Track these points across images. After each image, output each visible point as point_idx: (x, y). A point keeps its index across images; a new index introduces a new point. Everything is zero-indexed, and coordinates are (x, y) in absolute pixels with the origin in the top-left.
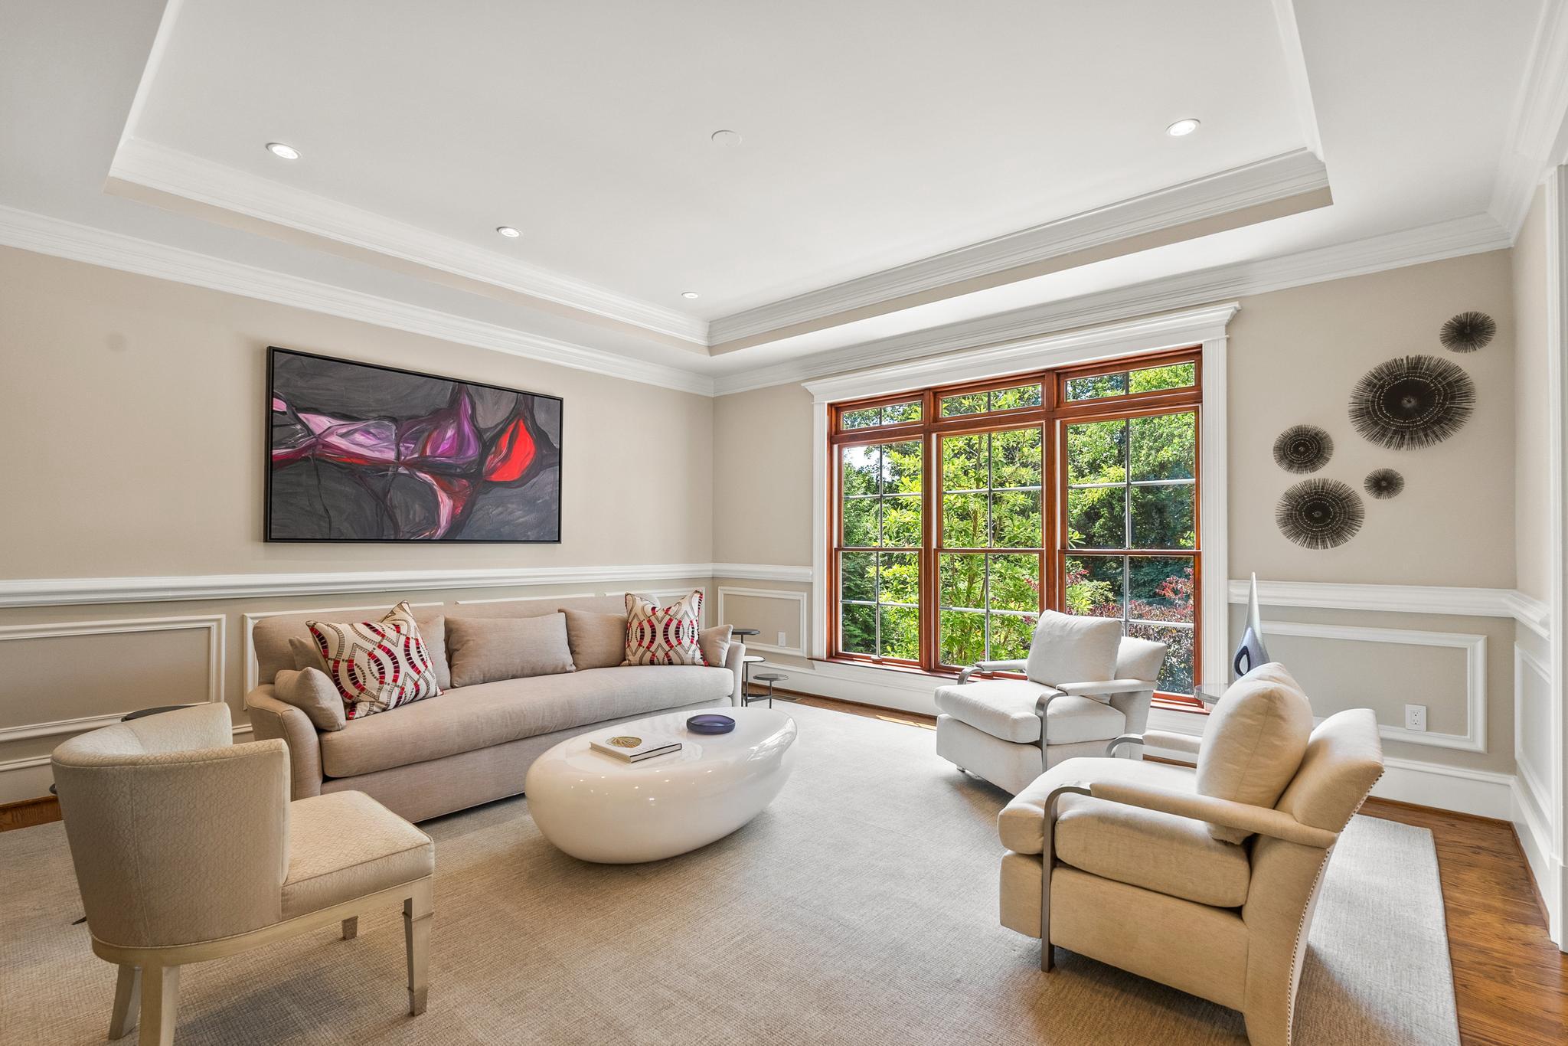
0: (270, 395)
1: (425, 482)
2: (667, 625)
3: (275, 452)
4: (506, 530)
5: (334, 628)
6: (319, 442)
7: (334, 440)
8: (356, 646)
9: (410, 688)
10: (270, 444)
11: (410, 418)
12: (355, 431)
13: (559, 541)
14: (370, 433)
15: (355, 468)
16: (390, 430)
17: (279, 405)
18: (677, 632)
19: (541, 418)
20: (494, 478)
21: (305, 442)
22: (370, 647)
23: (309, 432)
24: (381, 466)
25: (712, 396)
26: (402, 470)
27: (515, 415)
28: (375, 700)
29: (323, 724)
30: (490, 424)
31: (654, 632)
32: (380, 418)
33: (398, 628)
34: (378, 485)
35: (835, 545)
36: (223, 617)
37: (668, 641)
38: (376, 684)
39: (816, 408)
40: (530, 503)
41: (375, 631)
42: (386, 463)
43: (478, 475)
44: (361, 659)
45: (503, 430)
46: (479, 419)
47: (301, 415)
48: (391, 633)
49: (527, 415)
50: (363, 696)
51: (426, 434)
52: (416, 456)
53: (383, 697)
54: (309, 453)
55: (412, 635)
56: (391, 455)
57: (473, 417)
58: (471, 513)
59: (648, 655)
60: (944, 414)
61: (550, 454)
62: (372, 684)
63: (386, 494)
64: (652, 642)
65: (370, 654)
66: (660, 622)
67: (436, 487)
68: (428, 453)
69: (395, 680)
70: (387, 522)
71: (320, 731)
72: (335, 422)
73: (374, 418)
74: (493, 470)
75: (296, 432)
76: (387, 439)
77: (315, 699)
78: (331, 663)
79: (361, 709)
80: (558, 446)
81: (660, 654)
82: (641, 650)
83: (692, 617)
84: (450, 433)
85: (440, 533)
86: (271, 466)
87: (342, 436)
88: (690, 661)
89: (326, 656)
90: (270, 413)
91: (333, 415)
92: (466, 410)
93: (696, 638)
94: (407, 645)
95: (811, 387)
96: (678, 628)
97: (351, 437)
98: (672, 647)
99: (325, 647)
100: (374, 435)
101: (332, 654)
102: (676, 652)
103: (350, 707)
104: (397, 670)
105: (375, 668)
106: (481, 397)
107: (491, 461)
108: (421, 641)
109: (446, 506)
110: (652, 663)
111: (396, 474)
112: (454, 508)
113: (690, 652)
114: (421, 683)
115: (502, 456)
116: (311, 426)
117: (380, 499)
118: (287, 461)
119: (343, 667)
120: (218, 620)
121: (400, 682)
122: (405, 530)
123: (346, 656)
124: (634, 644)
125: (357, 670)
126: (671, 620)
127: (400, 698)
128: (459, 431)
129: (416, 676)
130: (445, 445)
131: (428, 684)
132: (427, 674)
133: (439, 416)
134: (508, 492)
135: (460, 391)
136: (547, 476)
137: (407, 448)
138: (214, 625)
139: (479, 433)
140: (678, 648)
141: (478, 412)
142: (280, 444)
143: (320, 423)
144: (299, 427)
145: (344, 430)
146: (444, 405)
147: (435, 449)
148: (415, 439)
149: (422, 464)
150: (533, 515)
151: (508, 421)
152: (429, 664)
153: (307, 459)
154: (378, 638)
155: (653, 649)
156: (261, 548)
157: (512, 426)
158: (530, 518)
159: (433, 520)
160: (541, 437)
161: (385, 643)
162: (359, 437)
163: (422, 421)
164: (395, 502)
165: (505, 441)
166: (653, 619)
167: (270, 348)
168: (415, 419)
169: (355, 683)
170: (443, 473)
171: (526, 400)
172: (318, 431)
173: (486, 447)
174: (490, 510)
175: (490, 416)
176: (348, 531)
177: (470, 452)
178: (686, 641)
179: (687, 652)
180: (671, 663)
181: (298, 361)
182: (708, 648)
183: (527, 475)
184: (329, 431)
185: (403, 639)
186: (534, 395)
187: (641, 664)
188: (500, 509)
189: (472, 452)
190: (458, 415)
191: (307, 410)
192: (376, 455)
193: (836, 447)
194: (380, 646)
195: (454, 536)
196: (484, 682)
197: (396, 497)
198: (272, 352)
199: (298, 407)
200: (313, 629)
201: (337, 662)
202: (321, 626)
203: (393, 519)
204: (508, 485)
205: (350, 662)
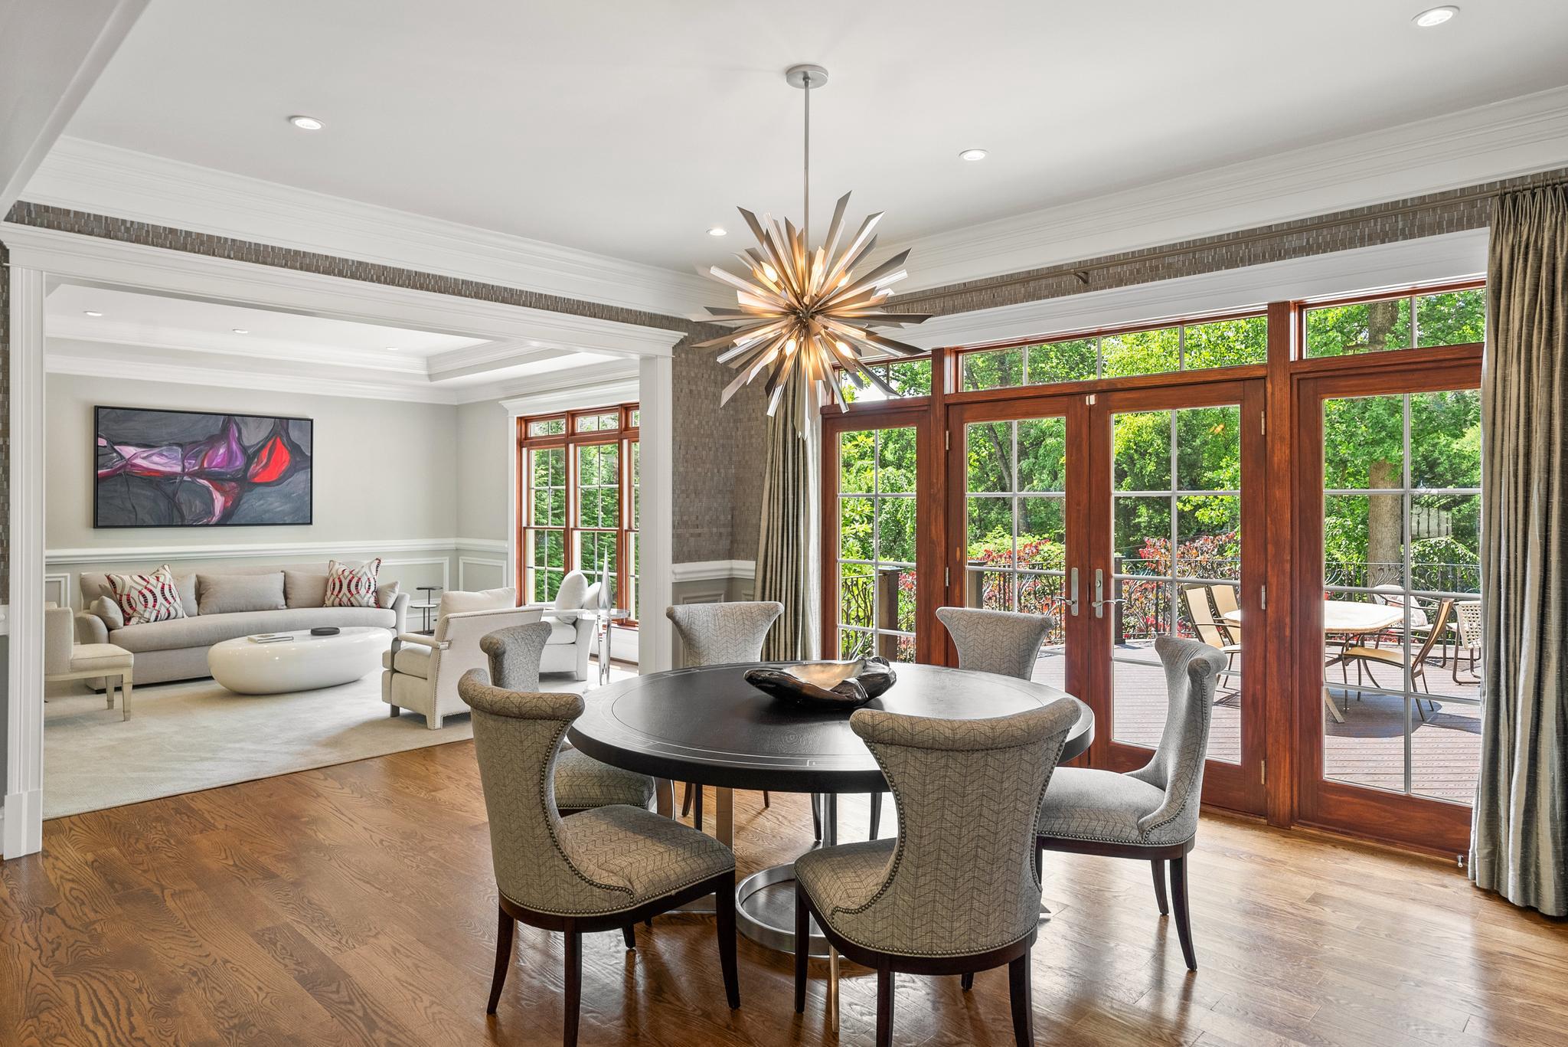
0: (97, 436)
1: (204, 486)
2: (350, 581)
3: (99, 472)
4: (266, 517)
5: (120, 578)
6: (129, 464)
7: (138, 461)
8: (131, 587)
9: (163, 611)
10: (96, 467)
11: (193, 442)
12: (153, 454)
13: (311, 523)
14: (163, 455)
15: (155, 480)
16: (178, 452)
17: (102, 442)
18: (357, 586)
19: (295, 435)
20: (256, 480)
21: (119, 464)
22: (140, 588)
23: (122, 457)
24: (170, 477)
25: (456, 404)
26: (186, 478)
27: (273, 434)
28: (142, 616)
29: (111, 625)
30: (253, 441)
31: (341, 585)
32: (170, 445)
33: (158, 579)
34: (169, 489)
35: (524, 524)
36: (68, 575)
37: (350, 591)
38: (143, 608)
39: (510, 420)
40: (287, 497)
41: (144, 579)
42: (174, 475)
43: (244, 478)
44: (134, 594)
45: (263, 446)
46: (244, 439)
47: (116, 447)
48: (153, 581)
49: (283, 433)
50: (135, 614)
51: (204, 453)
52: (197, 468)
53: (147, 615)
54: (122, 471)
55: (167, 582)
56: (178, 469)
57: (239, 440)
58: (239, 505)
59: (337, 600)
60: (578, 430)
61: (303, 460)
62: (140, 608)
63: (175, 495)
64: (339, 592)
65: (140, 592)
66: (346, 579)
67: (212, 488)
68: (205, 465)
69: (154, 606)
70: (176, 513)
71: (109, 629)
72: (139, 450)
73: (166, 445)
74: (257, 474)
75: (113, 458)
76: (175, 458)
77: (106, 612)
78: (118, 596)
79: (134, 621)
80: (309, 455)
81: (345, 600)
82: (333, 597)
83: (369, 576)
84: (222, 451)
85: (215, 520)
86: (97, 480)
87: (144, 458)
88: (365, 604)
89: (115, 592)
90: (96, 447)
91: (138, 445)
92: (234, 435)
93: (372, 589)
94: (163, 588)
95: (507, 404)
96: (358, 582)
97: (150, 459)
98: (352, 595)
99: (115, 588)
100: (166, 456)
101: (119, 591)
102: (355, 598)
103: (127, 620)
104: (155, 601)
105: (142, 599)
106: (246, 424)
107: (254, 468)
108: (172, 586)
109: (219, 501)
110: (340, 605)
111: (182, 481)
112: (226, 502)
113: (366, 599)
114: (171, 609)
115: (264, 463)
116: (123, 454)
117: (172, 500)
118: (106, 477)
119: (124, 598)
120: (66, 577)
121: (157, 607)
122: (188, 518)
123: (126, 592)
124: (329, 593)
125: (131, 599)
126: (353, 577)
127: (157, 616)
128: (229, 449)
129: (167, 605)
130: (218, 459)
131: (176, 611)
132: (175, 605)
133: (212, 441)
134: (268, 489)
135: (229, 421)
136: (301, 477)
137: (190, 463)
138: (63, 580)
139: (244, 449)
140: (357, 596)
141: (243, 435)
142: (104, 466)
143: (128, 451)
144: (115, 455)
145: (145, 455)
146: (217, 432)
147: (210, 463)
148: (195, 457)
149: (201, 473)
150: (288, 505)
151: (268, 439)
152: (178, 599)
153: (120, 475)
154: (145, 583)
155: (340, 596)
156: (92, 532)
157: (270, 443)
158: (287, 507)
159: (210, 512)
160: (295, 449)
161: (149, 586)
162: (155, 459)
163: (201, 445)
164: (182, 500)
165: (265, 453)
166: (341, 577)
167: (95, 407)
168: (196, 443)
169: (131, 606)
170: (217, 479)
171: (282, 423)
172: (127, 457)
173: (250, 457)
174: (255, 502)
175: (253, 437)
176: (149, 520)
177: (238, 463)
178: (363, 591)
179: (363, 598)
180: (353, 606)
181: (113, 414)
182: (381, 597)
183: (284, 475)
184: (135, 456)
185: (160, 585)
186: (288, 419)
187: (333, 606)
188: (261, 502)
189: (239, 463)
190: (228, 438)
191: (120, 444)
192: (168, 469)
193: (525, 450)
194: (146, 588)
195: (223, 522)
196: (220, 613)
197: (182, 497)
198: (97, 409)
199: (113, 443)
200: (108, 577)
201: (121, 596)
202: (113, 577)
203: (180, 511)
204: (268, 484)
205: (128, 595)
